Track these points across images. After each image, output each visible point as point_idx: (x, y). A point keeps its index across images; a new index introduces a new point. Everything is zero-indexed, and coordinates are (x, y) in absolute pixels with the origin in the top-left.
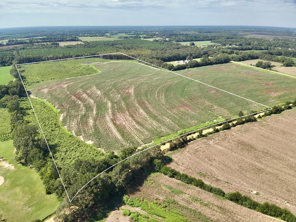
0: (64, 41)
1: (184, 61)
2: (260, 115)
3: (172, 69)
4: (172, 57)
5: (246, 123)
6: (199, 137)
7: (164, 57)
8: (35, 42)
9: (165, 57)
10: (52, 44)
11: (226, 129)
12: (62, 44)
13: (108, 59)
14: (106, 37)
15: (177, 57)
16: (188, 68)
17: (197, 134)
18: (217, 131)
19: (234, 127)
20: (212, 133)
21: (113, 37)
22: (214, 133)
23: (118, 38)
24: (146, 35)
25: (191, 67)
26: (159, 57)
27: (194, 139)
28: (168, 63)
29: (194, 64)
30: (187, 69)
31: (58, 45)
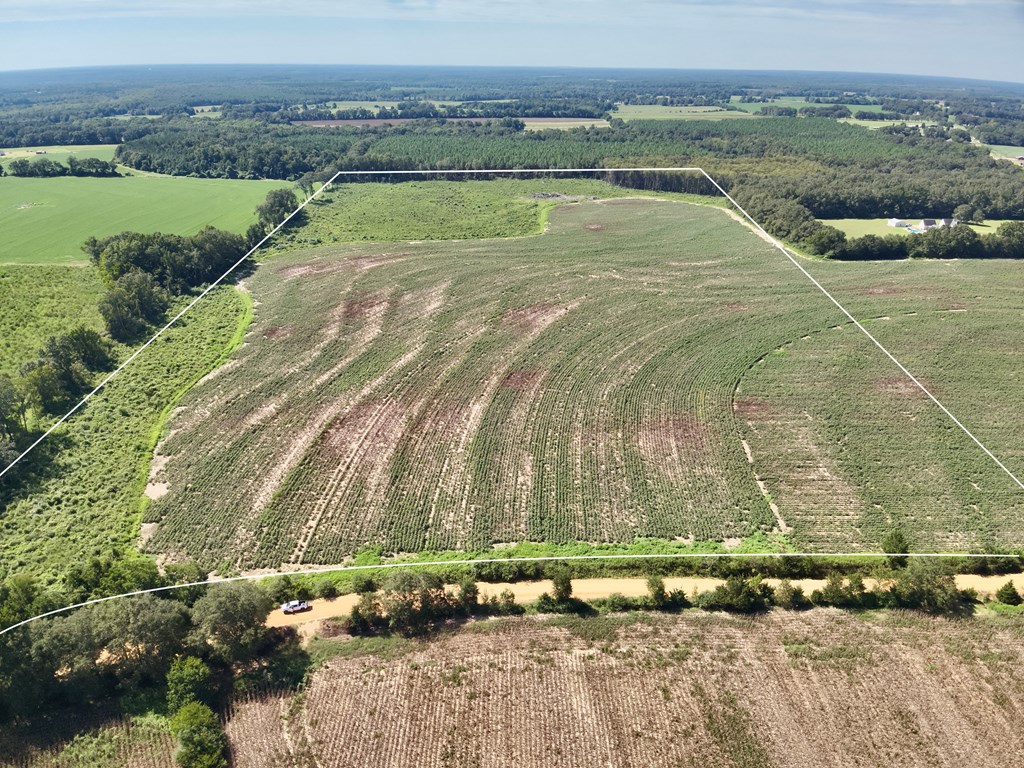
0: (554, 117)
1: (927, 224)
2: (1011, 584)
3: (831, 252)
4: (882, 199)
5: (890, 607)
6: (546, 604)
7: (842, 197)
8: (464, 113)
9: (846, 199)
10: (502, 125)
11: (729, 608)
12: (533, 125)
13: (628, 186)
14: (719, 108)
15: (908, 203)
16: (918, 255)
17: (547, 587)
18: (676, 604)
19: (792, 614)
20: (637, 608)
21: (740, 110)
22: (648, 608)
23: (756, 113)
24: (881, 107)
25: (931, 255)
26: (819, 194)
27: (518, 610)
28: (826, 223)
29: (953, 244)
30: (910, 259)
31: (520, 127)
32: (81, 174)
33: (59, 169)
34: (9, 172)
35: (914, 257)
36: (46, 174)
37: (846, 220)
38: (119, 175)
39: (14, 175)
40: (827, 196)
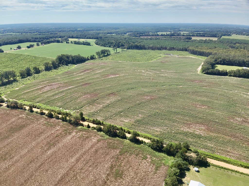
31: (191, 39)
32: (84, 44)
33: (81, 43)
34: (73, 43)
35: (229, 76)
36: (79, 44)
37: (234, 66)
38: (91, 45)
39: (74, 44)
40: (229, 59)
